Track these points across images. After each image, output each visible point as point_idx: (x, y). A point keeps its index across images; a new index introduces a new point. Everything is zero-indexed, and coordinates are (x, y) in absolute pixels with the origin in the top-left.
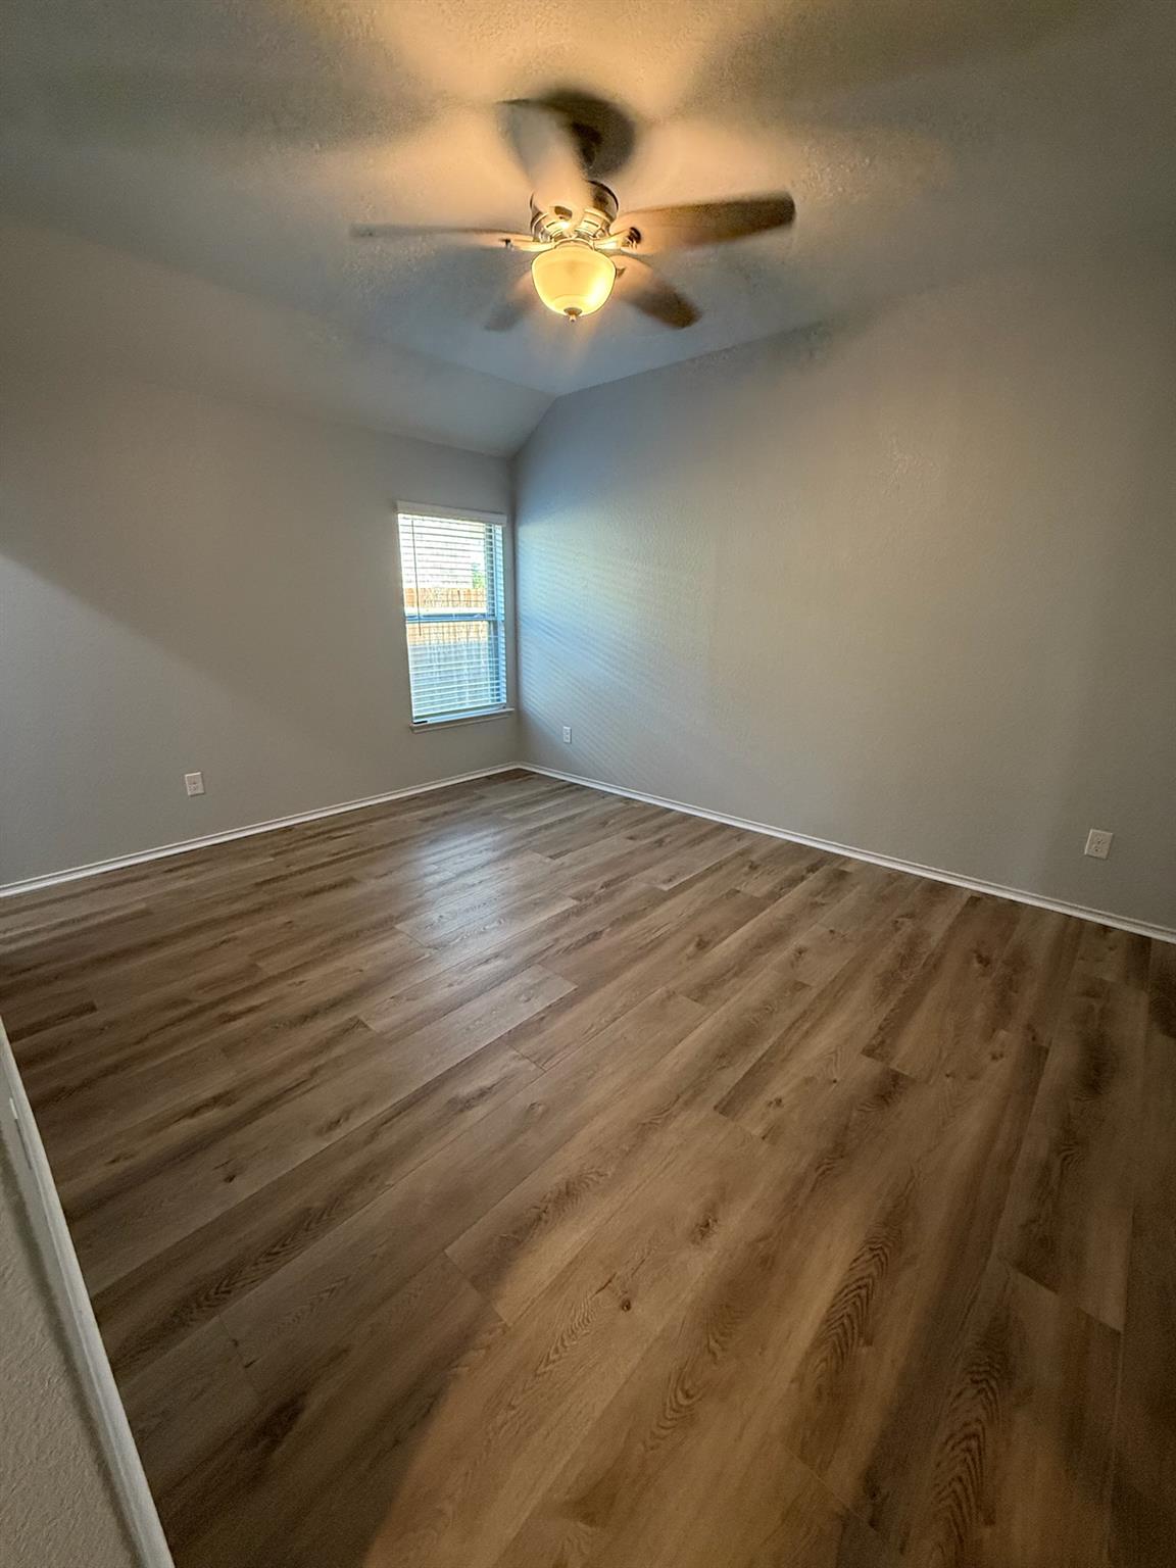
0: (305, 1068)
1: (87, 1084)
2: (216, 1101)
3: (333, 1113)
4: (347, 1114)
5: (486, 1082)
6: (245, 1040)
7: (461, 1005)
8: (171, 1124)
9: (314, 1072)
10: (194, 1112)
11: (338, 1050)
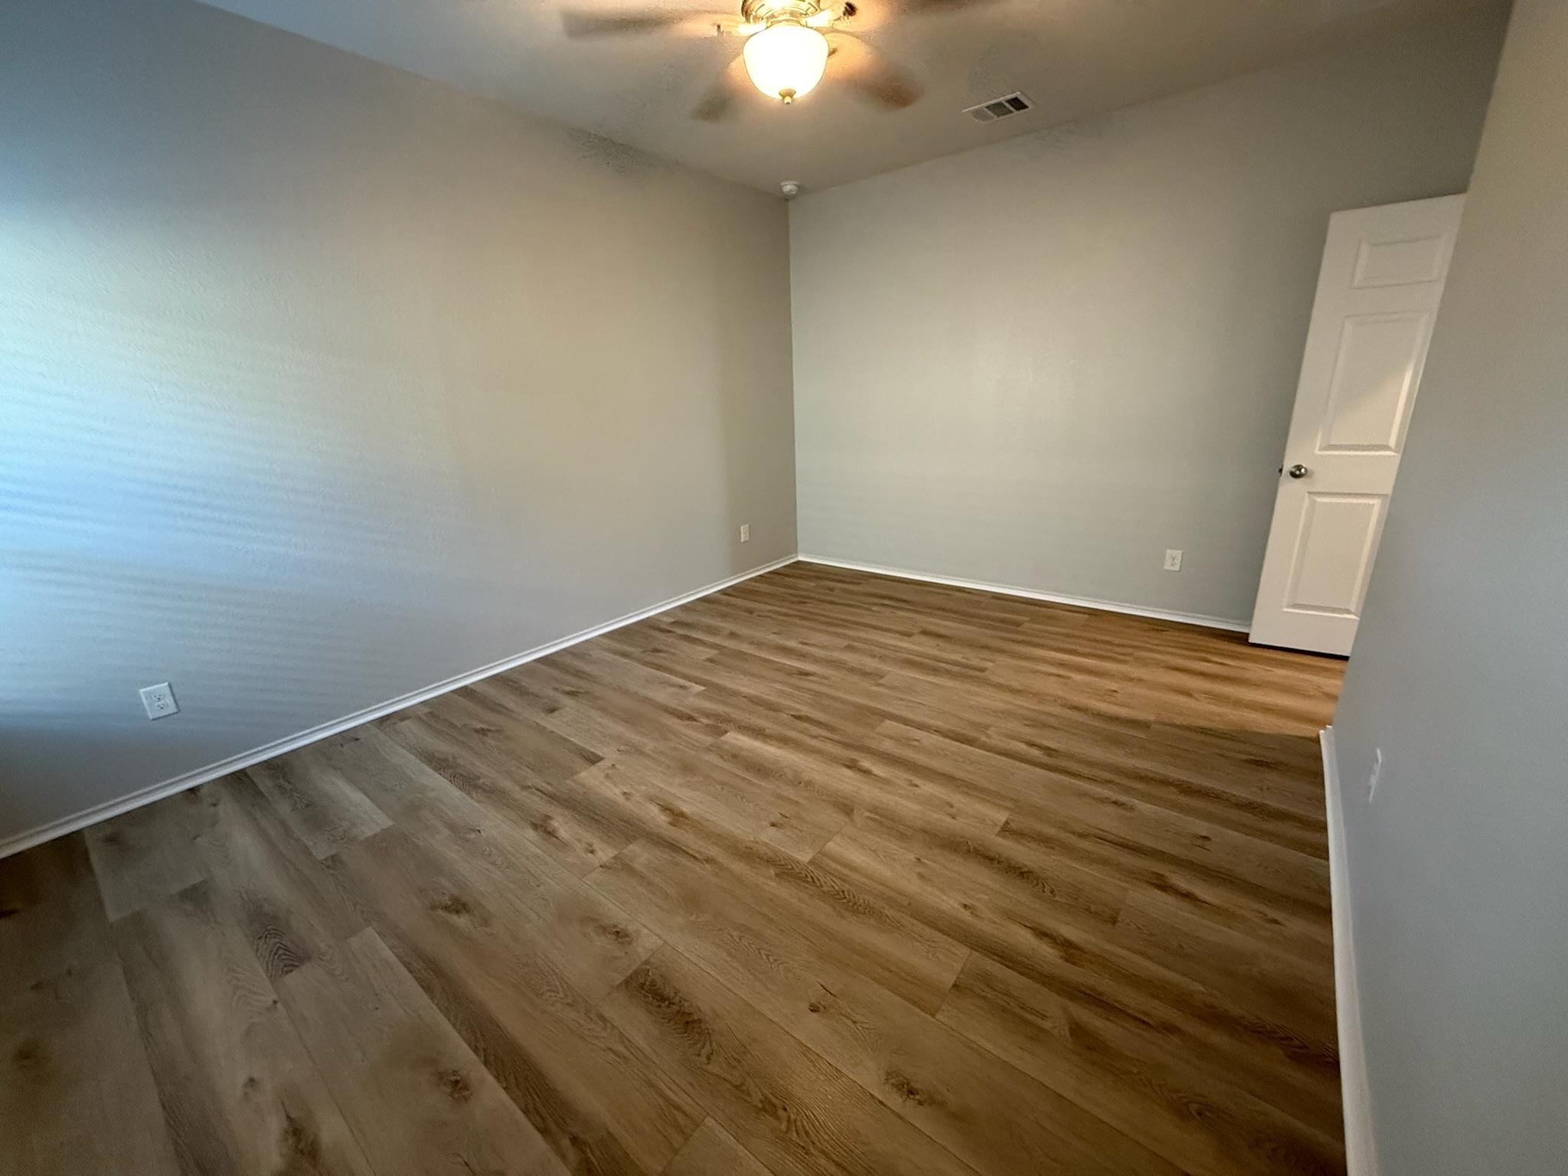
0: (1085, 844)
1: (1260, 1033)
2: (1164, 886)
3: (1110, 809)
4: (1104, 800)
5: (1023, 746)
6: (1088, 910)
7: (944, 774)
8: (1213, 906)
9: (1082, 836)
10: (1187, 896)
11: (1051, 831)
